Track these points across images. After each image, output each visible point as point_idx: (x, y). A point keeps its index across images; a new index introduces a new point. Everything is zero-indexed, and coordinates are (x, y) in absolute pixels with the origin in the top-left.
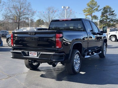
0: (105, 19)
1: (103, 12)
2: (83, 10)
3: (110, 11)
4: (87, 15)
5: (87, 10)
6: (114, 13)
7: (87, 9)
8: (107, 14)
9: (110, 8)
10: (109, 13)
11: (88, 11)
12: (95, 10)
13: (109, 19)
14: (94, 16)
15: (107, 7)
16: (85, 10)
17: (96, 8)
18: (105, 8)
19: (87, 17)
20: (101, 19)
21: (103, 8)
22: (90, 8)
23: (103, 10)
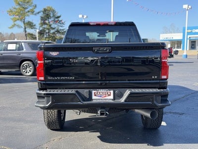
0: (48, 29)
1: (43, 16)
2: (9, 10)
3: (54, 16)
4: (16, 21)
5: (15, 10)
6: (60, 19)
7: (15, 8)
8: (50, 20)
9: (54, 11)
10: (52, 19)
11: (17, 14)
12: (29, 11)
13: (54, 29)
14: (29, 22)
15: (49, 9)
16: (11, 11)
17: (30, 8)
18: (45, 10)
19: (15, 23)
20: (41, 29)
21: (42, 10)
22: (21, 8)
23: (42, 13)
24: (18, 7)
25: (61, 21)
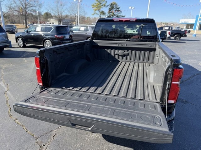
0: (112, 15)
1: (110, 8)
2: (92, 5)
3: (116, 7)
4: (95, 11)
5: (96, 5)
6: (119, 9)
7: (95, 3)
8: (114, 10)
9: (116, 5)
10: (115, 9)
11: (96, 7)
12: (103, 5)
13: (115, 15)
14: (102, 11)
15: (114, 3)
16: (94, 5)
17: (104, 3)
18: (112, 4)
19: (95, 12)
20: (109, 15)
21: (110, 4)
22: (99, 3)
23: (110, 6)
24: (97, 3)
25: (120, 10)
